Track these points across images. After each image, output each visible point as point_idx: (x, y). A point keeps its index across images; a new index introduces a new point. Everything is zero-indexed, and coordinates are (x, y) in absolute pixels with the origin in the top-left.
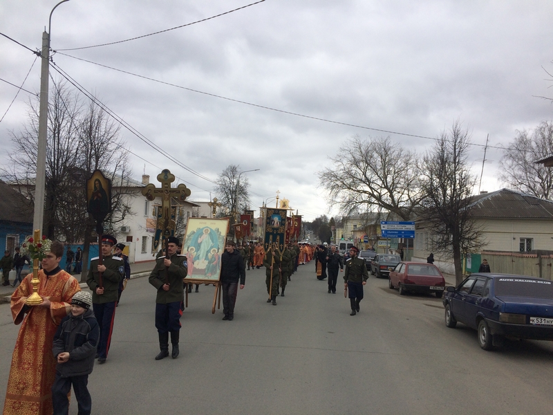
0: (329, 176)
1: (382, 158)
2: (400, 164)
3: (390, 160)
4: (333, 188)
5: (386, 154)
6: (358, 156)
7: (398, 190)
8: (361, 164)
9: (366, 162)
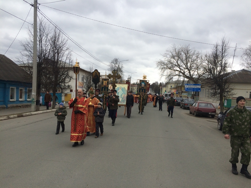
0: (161, 63)
1: (185, 55)
2: (194, 57)
3: (189, 56)
4: (162, 69)
5: (188, 53)
6: (174, 54)
7: (193, 70)
8: (176, 58)
9: (178, 57)
